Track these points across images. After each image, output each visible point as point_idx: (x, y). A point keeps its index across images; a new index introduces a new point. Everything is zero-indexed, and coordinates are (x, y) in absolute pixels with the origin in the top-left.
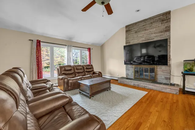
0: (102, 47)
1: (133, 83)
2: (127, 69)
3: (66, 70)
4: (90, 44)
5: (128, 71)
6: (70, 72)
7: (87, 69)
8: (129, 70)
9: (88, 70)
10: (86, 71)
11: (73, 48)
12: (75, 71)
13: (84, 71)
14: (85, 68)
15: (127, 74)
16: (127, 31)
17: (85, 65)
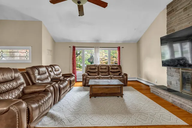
0: (138, 43)
1: (171, 98)
2: (169, 74)
3: (91, 68)
4: (121, 42)
5: (170, 77)
6: (94, 71)
7: (112, 69)
8: (173, 76)
9: (113, 71)
10: (111, 72)
11: (100, 49)
12: (98, 70)
13: (109, 71)
14: (111, 68)
15: (169, 83)
16: (168, 14)
17: (110, 65)
